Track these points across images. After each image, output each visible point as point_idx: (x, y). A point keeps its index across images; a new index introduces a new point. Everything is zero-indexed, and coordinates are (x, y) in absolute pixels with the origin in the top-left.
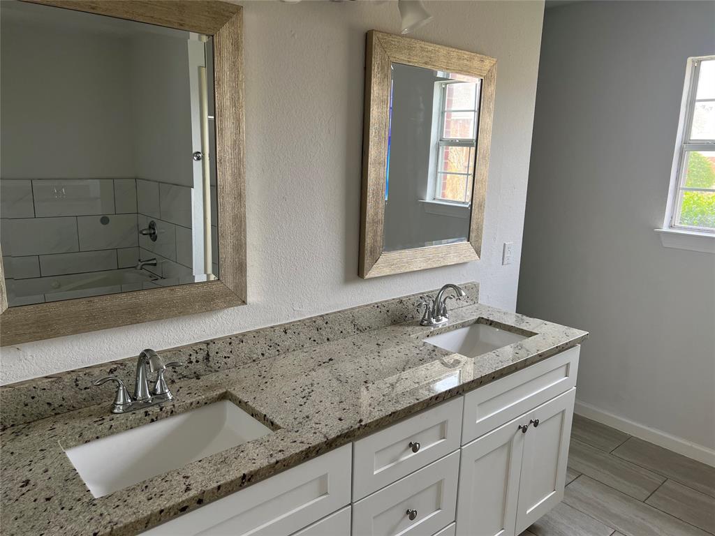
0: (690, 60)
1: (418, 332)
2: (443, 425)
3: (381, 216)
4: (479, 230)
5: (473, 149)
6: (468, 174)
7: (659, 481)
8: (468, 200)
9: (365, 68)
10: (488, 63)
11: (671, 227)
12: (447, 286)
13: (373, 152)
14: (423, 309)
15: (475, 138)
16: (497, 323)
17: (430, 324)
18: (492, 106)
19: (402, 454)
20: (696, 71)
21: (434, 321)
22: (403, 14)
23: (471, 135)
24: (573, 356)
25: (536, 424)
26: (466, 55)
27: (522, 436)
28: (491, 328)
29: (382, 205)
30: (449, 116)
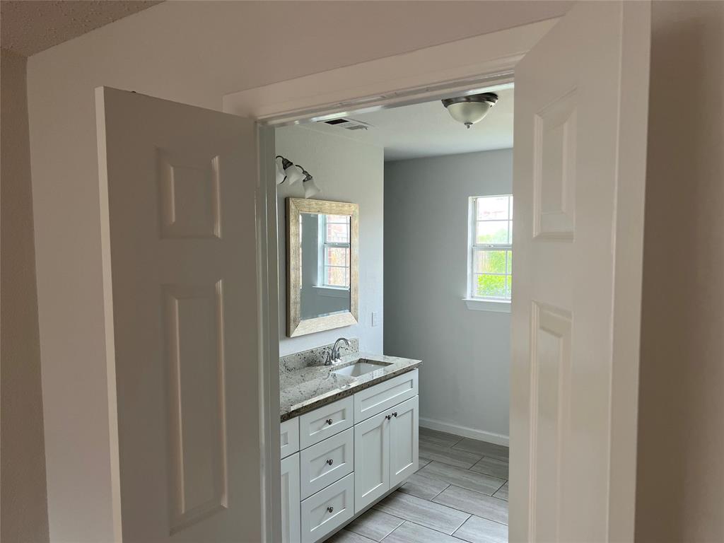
0: (470, 198)
1: (324, 369)
2: (343, 411)
3: (299, 300)
4: (356, 304)
5: (348, 249)
6: (346, 267)
7: (478, 458)
8: (348, 285)
9: (286, 217)
10: (354, 208)
11: (472, 297)
12: (339, 339)
13: (292, 263)
14: (325, 356)
15: (349, 242)
16: (371, 361)
17: (330, 364)
18: (357, 231)
19: (322, 427)
20: (475, 203)
21: (333, 362)
22: (305, 189)
23: (346, 241)
24: (414, 375)
25: (395, 415)
26: (340, 204)
27: (389, 422)
28: (367, 364)
29: (299, 292)
30: (329, 226)
